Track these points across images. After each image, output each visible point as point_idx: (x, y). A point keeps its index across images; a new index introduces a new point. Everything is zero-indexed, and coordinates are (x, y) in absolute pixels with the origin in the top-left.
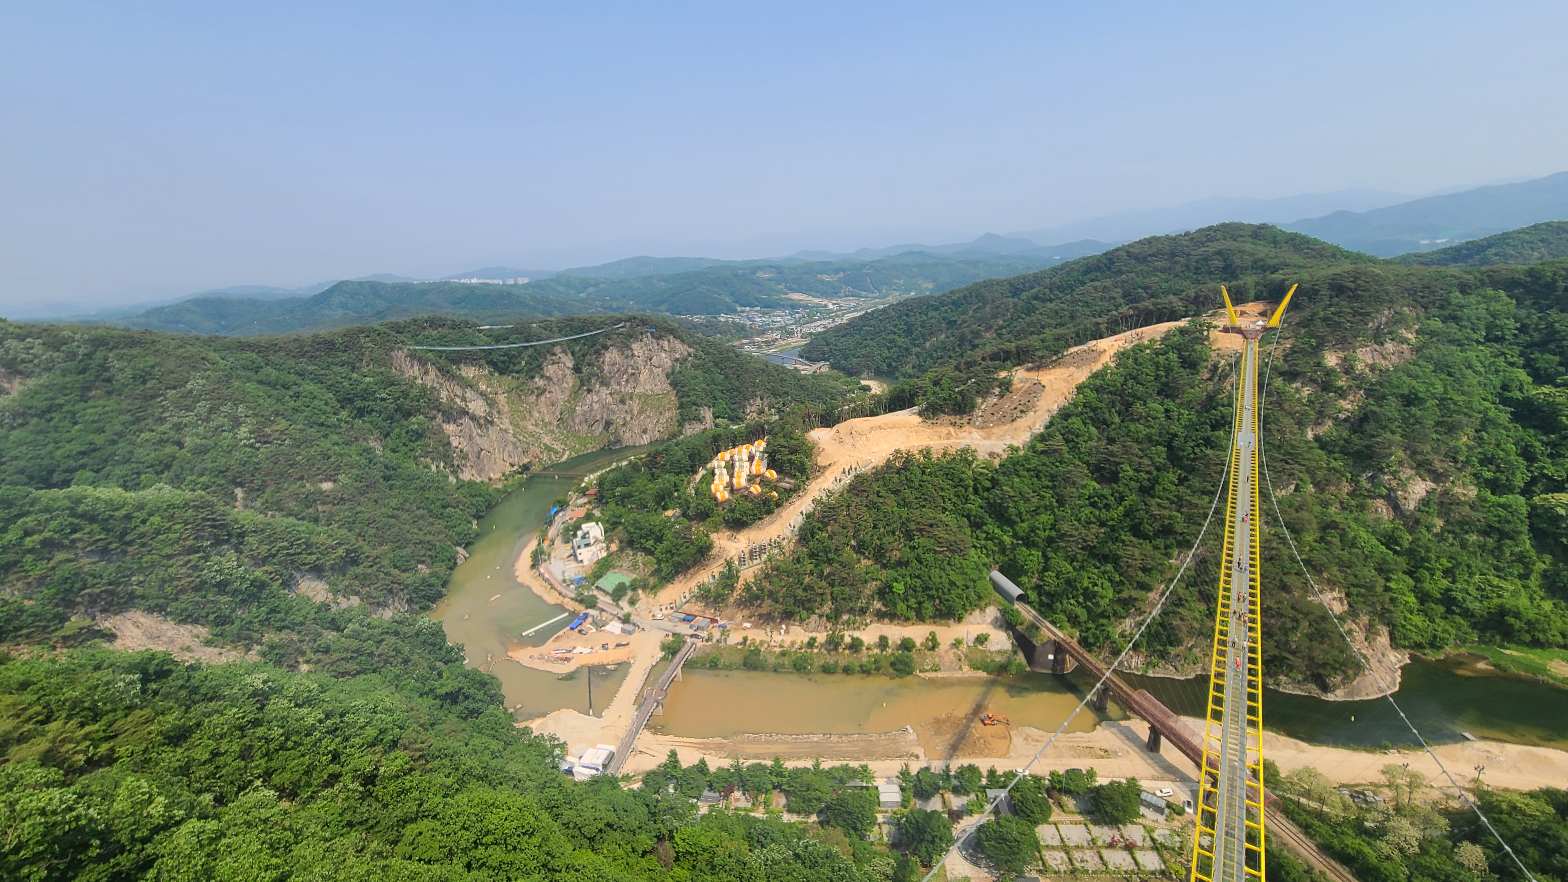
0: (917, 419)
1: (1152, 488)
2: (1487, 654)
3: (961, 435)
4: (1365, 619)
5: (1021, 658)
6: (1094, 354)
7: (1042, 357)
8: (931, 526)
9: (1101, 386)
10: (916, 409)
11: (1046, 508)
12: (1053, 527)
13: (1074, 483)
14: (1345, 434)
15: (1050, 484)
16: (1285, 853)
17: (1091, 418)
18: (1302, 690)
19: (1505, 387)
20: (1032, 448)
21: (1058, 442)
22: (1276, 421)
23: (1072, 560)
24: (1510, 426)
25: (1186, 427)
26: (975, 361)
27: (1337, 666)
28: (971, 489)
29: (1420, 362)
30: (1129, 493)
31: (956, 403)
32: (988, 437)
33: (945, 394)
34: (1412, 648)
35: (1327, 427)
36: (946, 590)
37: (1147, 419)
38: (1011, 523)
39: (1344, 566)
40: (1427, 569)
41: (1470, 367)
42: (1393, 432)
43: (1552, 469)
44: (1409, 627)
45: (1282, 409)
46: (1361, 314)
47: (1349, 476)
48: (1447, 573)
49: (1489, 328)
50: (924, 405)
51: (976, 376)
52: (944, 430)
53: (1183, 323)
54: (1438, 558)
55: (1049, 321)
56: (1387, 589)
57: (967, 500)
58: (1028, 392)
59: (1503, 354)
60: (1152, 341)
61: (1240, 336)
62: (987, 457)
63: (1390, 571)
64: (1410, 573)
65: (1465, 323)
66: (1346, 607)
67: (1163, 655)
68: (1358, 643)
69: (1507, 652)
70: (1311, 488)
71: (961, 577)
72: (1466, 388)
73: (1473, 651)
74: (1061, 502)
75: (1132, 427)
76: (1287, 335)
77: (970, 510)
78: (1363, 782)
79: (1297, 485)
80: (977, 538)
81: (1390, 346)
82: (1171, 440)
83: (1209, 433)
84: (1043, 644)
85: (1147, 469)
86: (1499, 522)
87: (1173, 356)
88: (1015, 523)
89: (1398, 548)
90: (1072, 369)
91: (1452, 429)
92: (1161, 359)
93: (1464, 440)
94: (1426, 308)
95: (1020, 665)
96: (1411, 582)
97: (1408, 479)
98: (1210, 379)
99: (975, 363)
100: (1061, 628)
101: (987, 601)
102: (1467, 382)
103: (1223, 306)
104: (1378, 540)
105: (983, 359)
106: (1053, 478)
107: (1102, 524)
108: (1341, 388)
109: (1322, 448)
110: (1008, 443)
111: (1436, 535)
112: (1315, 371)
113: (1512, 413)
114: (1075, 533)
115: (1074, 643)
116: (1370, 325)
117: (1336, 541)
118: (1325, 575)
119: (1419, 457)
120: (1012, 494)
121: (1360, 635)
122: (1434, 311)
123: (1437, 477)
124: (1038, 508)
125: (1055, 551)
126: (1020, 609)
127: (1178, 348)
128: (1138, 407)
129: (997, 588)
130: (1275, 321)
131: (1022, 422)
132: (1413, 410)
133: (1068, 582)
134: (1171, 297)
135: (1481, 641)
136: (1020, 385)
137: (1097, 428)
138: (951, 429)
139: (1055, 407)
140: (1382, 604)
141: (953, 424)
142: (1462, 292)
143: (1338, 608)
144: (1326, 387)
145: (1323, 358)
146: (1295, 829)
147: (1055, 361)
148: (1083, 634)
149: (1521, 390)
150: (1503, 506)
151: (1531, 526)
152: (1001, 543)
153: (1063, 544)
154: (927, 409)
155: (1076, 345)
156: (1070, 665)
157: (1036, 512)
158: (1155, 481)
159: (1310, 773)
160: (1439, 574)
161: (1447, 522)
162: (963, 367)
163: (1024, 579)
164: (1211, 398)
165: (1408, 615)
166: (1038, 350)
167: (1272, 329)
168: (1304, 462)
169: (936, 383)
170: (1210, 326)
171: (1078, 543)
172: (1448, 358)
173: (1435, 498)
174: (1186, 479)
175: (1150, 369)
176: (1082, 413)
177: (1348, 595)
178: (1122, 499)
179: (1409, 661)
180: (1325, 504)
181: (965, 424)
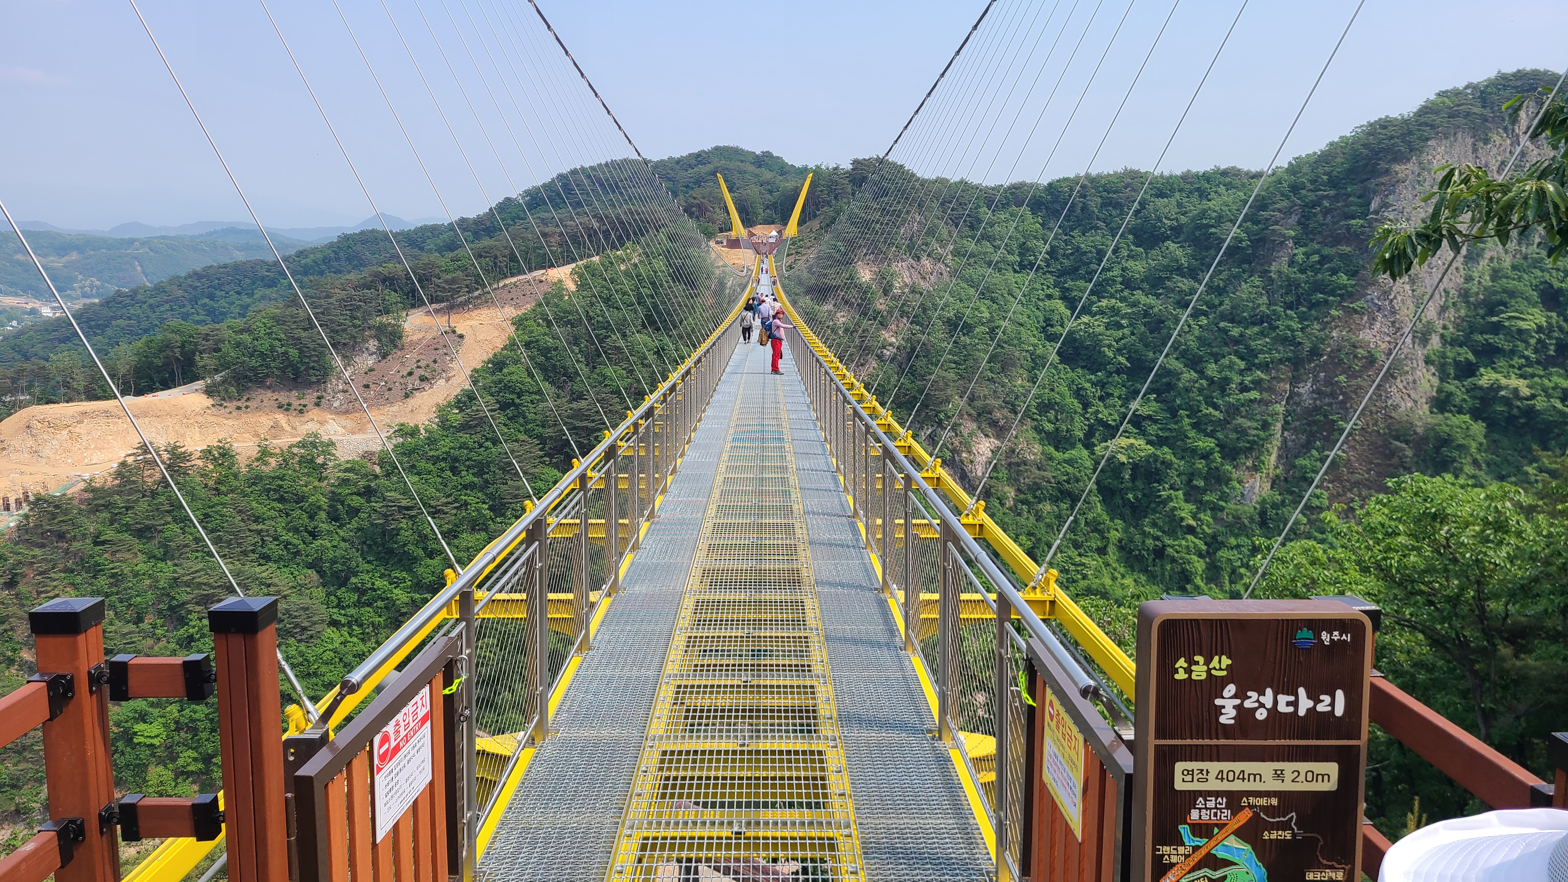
0: (203, 401)
3: (301, 424)
9: (554, 316)
10: (200, 384)
15: (476, 480)
17: (540, 366)
19: (1047, 321)
20: (444, 424)
21: (486, 406)
24: (1060, 366)
28: (323, 513)
29: (963, 285)
31: (289, 366)
32: (360, 426)
35: (871, 370)
41: (1010, 294)
43: (1106, 412)
49: (1024, 249)
50: (219, 375)
52: (265, 420)
57: (315, 535)
58: (433, 347)
61: (750, 251)
65: (998, 243)
75: (608, 371)
81: (926, 263)
86: (1068, 481)
91: (1005, 366)
93: (1019, 382)
94: (957, 225)
97: (971, 435)
108: (881, 314)
110: (398, 424)
111: (1010, 509)
113: (1060, 352)
116: (902, 230)
119: (978, 403)
120: (405, 504)
132: (963, 338)
136: (416, 337)
137: (552, 380)
139: (481, 358)
145: (855, 271)
149: (1062, 324)
150: (1070, 462)
151: (1098, 482)
154: (224, 383)
155: (513, 274)
161: (1019, 490)
166: (445, 271)
167: (789, 239)
173: (1001, 458)
176: (524, 359)
181: (310, 406)
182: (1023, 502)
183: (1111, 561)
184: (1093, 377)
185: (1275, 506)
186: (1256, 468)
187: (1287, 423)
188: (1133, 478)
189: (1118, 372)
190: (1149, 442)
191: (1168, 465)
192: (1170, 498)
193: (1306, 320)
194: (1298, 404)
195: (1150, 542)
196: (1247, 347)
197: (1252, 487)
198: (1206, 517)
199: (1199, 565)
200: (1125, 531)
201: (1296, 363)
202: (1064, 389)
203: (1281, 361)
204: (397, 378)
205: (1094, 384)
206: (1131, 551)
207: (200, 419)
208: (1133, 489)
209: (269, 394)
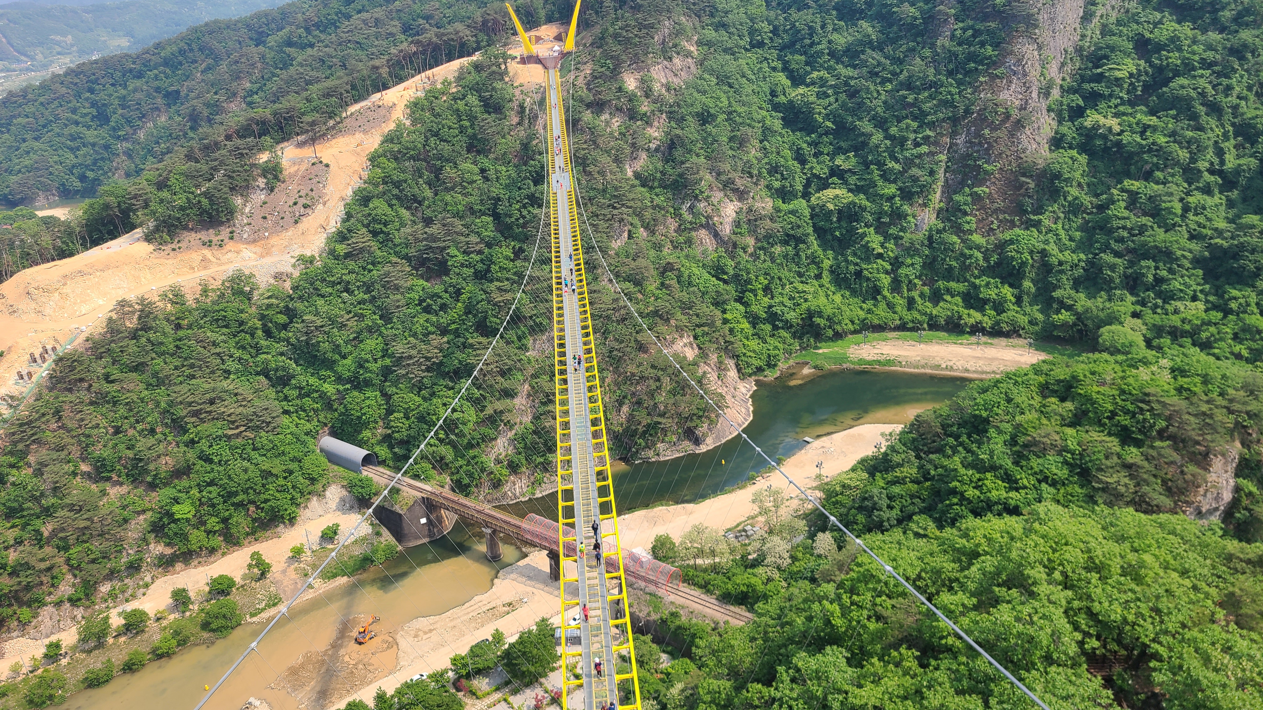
0: (145, 248)
1: (488, 270)
2: (807, 359)
3: (225, 258)
4: (714, 358)
5: (387, 537)
6: (382, 112)
7: (313, 124)
8: (212, 402)
9: (399, 152)
10: (138, 232)
11: (370, 330)
12: (385, 354)
13: (397, 288)
14: (660, 165)
15: (366, 297)
16: (694, 621)
17: (398, 198)
18: (678, 451)
19: (773, 94)
20: (332, 253)
21: (362, 238)
22: (595, 162)
23: (419, 387)
24: (783, 132)
25: (507, 186)
26: (216, 144)
27: (701, 413)
28: (260, 333)
29: (706, 76)
30: (464, 285)
31: (203, 212)
32: (267, 252)
33: (180, 200)
34: (754, 373)
35: (642, 162)
36: (258, 488)
37: (463, 184)
38: (330, 364)
39: (686, 307)
40: (751, 291)
41: (743, 76)
42: (698, 155)
43: (818, 167)
44: (749, 354)
45: (598, 147)
46: (645, 27)
47: (672, 210)
48: (767, 290)
49: (752, 32)
50: (152, 224)
51: (222, 163)
52: (195, 256)
53: (476, 57)
54: (757, 277)
55: (314, 74)
56: (725, 321)
57: (258, 350)
58: (308, 177)
59: (766, 59)
60: (445, 82)
61: (539, 67)
62: (272, 281)
63: (724, 302)
64: (739, 300)
65: (732, 30)
66: (696, 351)
68: (713, 384)
69: (820, 351)
70: (642, 233)
71: (277, 461)
72: (744, 98)
73: (798, 360)
74: (386, 317)
75: (448, 198)
76: (585, 60)
77: (266, 362)
78: (743, 519)
79: (630, 231)
80: (287, 399)
81: (677, 61)
82: (495, 205)
83: (533, 189)
84: (410, 509)
85: (477, 248)
86: (792, 228)
87: (473, 99)
88: (334, 362)
89: (725, 277)
90: (359, 136)
91: (740, 143)
92: (461, 104)
93: (753, 153)
94: (699, 17)
95: (389, 547)
96: (742, 308)
97: (719, 202)
98: (519, 124)
99: (217, 145)
100: (427, 479)
101: (324, 481)
102: (745, 91)
103: (515, 33)
104: (710, 273)
105: (228, 138)
106: (368, 288)
107: (444, 331)
108: (645, 114)
109: (643, 186)
110: (297, 253)
111: (751, 255)
112: (619, 99)
113: (783, 119)
114: (414, 352)
115: (447, 492)
116: (656, 39)
117: (674, 283)
118: (673, 322)
119: (723, 178)
120: (319, 323)
121: (713, 376)
122: (706, 20)
123: (741, 195)
124: (359, 333)
125: (395, 384)
126: (371, 475)
127: (476, 88)
128: (449, 171)
129: (333, 458)
130: (570, 44)
131: (310, 222)
132: (709, 127)
133: (422, 419)
134: (459, 26)
135: (803, 348)
136: (293, 170)
137: (408, 208)
138: (207, 252)
139: (350, 192)
140: (724, 337)
141: (208, 244)
143: (690, 354)
144: (633, 115)
145: (623, 82)
146: (696, 592)
147: (333, 128)
148: (455, 478)
149: (784, 94)
150: (793, 212)
151: (814, 226)
152: (323, 395)
153: (403, 372)
154: (157, 229)
155: (356, 101)
156: (449, 520)
157: (358, 339)
158: (489, 261)
159: (699, 530)
160: (760, 292)
161: (757, 240)
162: (198, 154)
163: (366, 434)
164: (525, 146)
165: (746, 342)
166: (303, 114)
167: (569, 53)
168: (630, 204)
169: (161, 185)
170: (505, 57)
171: (421, 364)
172: (725, 68)
173: (743, 217)
174: (521, 250)
175: (450, 120)
176: (384, 193)
177: (696, 337)
178: (458, 293)
179: (755, 388)
180: (658, 247)
181: (226, 240)
182: (760, 249)
183: (825, 283)
184: (808, 139)
185: (939, 232)
186: (925, 205)
187: (948, 167)
188: (839, 220)
189: (826, 133)
190: (850, 190)
191: (863, 209)
192: (864, 235)
193: (962, 84)
194: (956, 152)
195: (852, 268)
196: (920, 109)
197: (923, 219)
198: (891, 245)
199: (885, 280)
200: (835, 259)
201: (955, 121)
202: (788, 153)
203: (943, 120)
204: (286, 208)
205: (809, 144)
206: (839, 274)
207: (148, 263)
208: (839, 228)
209: (193, 235)
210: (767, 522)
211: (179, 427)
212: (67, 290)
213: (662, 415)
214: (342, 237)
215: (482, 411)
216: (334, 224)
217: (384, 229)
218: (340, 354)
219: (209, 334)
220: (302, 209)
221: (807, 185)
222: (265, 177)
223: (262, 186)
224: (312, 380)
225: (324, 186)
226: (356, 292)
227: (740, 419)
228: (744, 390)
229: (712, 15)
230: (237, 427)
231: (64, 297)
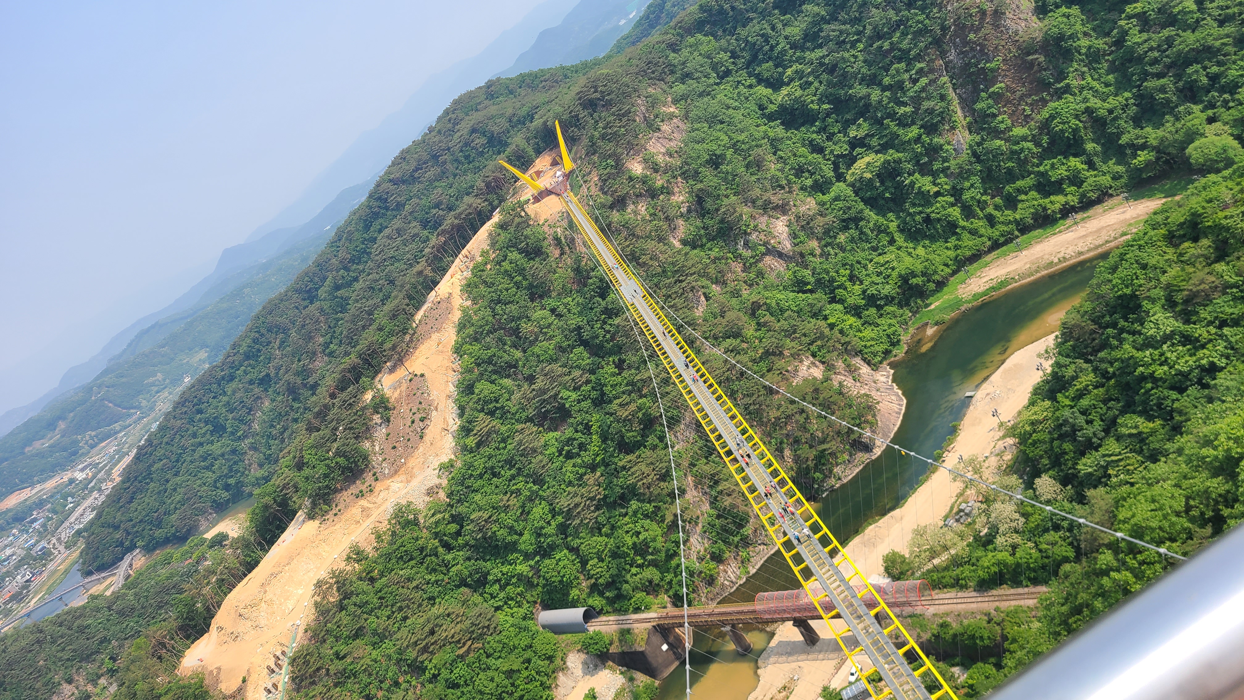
0: (312, 526)
1: (603, 394)
2: (925, 320)
3: (379, 500)
4: (840, 364)
5: (642, 679)
6: (443, 305)
7: (394, 347)
8: (432, 632)
9: (476, 333)
10: (301, 515)
11: (530, 499)
12: (554, 513)
13: (534, 450)
14: (699, 223)
15: (513, 471)
16: (966, 622)
17: (495, 372)
18: (856, 466)
19: (762, 107)
20: (465, 449)
21: (484, 423)
22: (643, 252)
23: (597, 529)
24: (789, 134)
25: (580, 313)
26: (325, 406)
27: (858, 422)
28: (440, 550)
29: (696, 126)
30: (589, 418)
31: (344, 470)
32: (411, 476)
33: (321, 470)
34: (884, 358)
35: (683, 228)
36: (510, 688)
37: (543, 330)
38: (512, 547)
39: (791, 333)
40: (839, 287)
41: (728, 107)
42: (727, 196)
43: (837, 148)
44: (868, 344)
45: (638, 237)
46: (624, 115)
47: (730, 255)
48: (852, 278)
49: (714, 67)
50: (308, 502)
51: (339, 421)
52: (355, 511)
53: (496, 218)
54: (837, 272)
55: (370, 302)
56: (832, 326)
57: (447, 566)
58: (411, 395)
59: (739, 82)
60: (484, 253)
61: (553, 196)
62: (427, 499)
63: (820, 310)
64: (833, 300)
65: (697, 75)
66: (821, 367)
67: (746, 542)
68: (854, 389)
69: (933, 307)
70: (715, 289)
71: (512, 657)
72: (739, 126)
73: (916, 326)
74: (539, 481)
75: (537, 350)
76: (588, 170)
77: (460, 572)
78: (953, 500)
79: (704, 294)
80: (493, 597)
81: (665, 127)
82: (579, 334)
83: (603, 303)
84: (648, 642)
85: (584, 379)
86: (845, 213)
87: (514, 255)
88: (515, 543)
89: (809, 287)
90: (435, 336)
91: (758, 165)
92: (506, 265)
93: (773, 167)
94: (663, 80)
95: (648, 687)
96: (839, 307)
97: (767, 226)
98: (562, 254)
99: (327, 408)
100: (648, 608)
101: (560, 654)
102: (736, 120)
103: (517, 179)
104: (794, 291)
105: (333, 396)
106: (510, 463)
107: (593, 468)
108: (663, 187)
109: (694, 247)
110: (436, 464)
111: (821, 255)
112: (634, 187)
113: (782, 124)
114: (577, 500)
115: (671, 610)
116: (638, 119)
117: (768, 318)
118: (787, 353)
119: (759, 203)
120: (486, 516)
121: (849, 382)
122: (670, 79)
123: (783, 209)
124: (523, 506)
125: (576, 535)
126: (597, 628)
127: (512, 245)
128: (526, 328)
129: (557, 629)
130: (568, 164)
131: (433, 430)
132: (723, 167)
133: (615, 555)
134: (468, 200)
135: (915, 313)
136: (396, 394)
137: (508, 376)
138: (363, 502)
139: (452, 388)
140: (839, 341)
141: (360, 495)
142: (674, 51)
143: (818, 373)
144: (653, 194)
145: (629, 171)
146: (951, 593)
147: (411, 340)
148: (671, 593)
149: (771, 102)
150: (837, 199)
151: (863, 200)
152: (520, 577)
153: (577, 521)
154: (314, 505)
155: (418, 309)
156: (686, 635)
157: (525, 513)
158: (599, 386)
159: (920, 533)
160: (848, 284)
161: (818, 239)
162: (316, 423)
163: (574, 593)
164: (577, 270)
165: (861, 335)
166: (382, 344)
167: (572, 172)
168: (692, 271)
169: (300, 466)
170: (522, 205)
171: (589, 506)
172: (709, 110)
173: (795, 227)
174: (621, 361)
175: (504, 283)
176: (482, 374)
177: (814, 355)
178: (588, 427)
179: (892, 371)
180: (736, 294)
181: (373, 484)
182: (826, 246)
183: (901, 244)
184: (814, 128)
185: (979, 144)
186: (953, 128)
187: (954, 84)
188: (882, 182)
189: (828, 115)
190: (877, 152)
191: (899, 161)
192: (913, 183)
194: (954, 68)
195: (918, 218)
196: (900, 50)
197: (959, 141)
198: (942, 180)
199: (955, 212)
200: (898, 218)
202: (803, 150)
203: (927, 48)
204: (408, 430)
205: (818, 132)
206: (909, 230)
207: (321, 537)
208: (886, 189)
209: (345, 493)
210: (979, 493)
211: (417, 669)
212: (269, 596)
213: (823, 442)
214: (466, 431)
215: (663, 521)
216: (454, 423)
217: (498, 405)
218: (516, 533)
219: (401, 573)
220: (421, 424)
221: (836, 168)
222: (378, 413)
223: (379, 421)
224: (505, 570)
225: (429, 395)
226: (503, 472)
227: (896, 407)
228: (883, 379)
229: (672, 72)
230: (464, 644)
231: (270, 603)
